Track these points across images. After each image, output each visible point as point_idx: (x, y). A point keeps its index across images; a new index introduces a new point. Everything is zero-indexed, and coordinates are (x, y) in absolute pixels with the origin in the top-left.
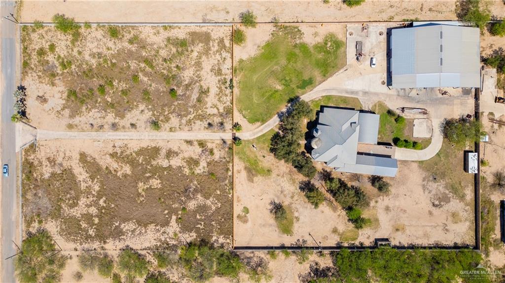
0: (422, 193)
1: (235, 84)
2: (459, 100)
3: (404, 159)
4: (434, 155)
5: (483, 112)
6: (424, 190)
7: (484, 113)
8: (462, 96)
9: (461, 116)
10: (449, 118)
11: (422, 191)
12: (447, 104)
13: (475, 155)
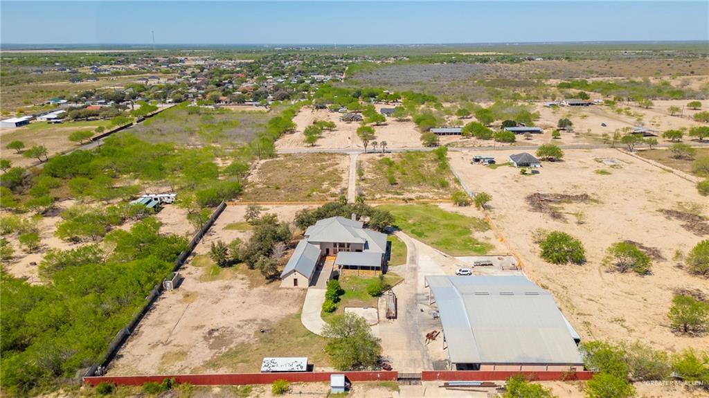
0: (241, 318)
1: (410, 203)
2: (420, 357)
3: (306, 298)
4: (309, 329)
5: (399, 391)
6: (246, 321)
7: (396, 392)
8: (428, 360)
9: (386, 359)
10: (382, 344)
11: (245, 319)
12: (409, 342)
13: (302, 367)
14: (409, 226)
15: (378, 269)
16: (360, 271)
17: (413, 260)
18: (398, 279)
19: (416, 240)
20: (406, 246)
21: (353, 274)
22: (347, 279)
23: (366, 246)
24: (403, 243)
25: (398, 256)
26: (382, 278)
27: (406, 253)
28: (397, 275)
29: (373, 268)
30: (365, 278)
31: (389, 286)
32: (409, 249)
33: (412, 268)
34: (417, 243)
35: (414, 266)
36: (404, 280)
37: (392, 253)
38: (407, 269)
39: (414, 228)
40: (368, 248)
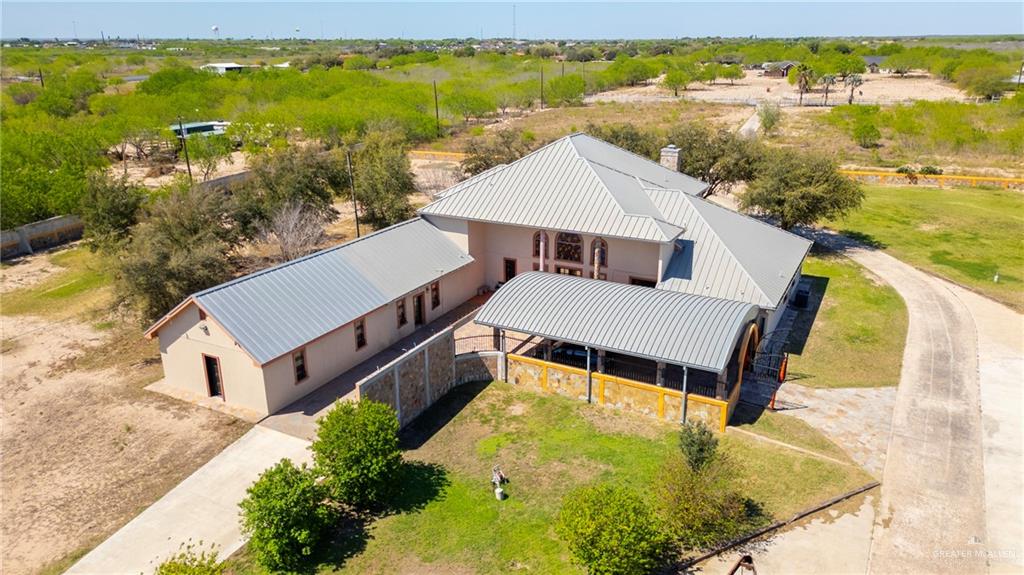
14: (924, 242)
15: (701, 382)
16: (599, 376)
17: (944, 374)
18: (830, 475)
19: (957, 289)
20: (900, 304)
21: (564, 390)
22: (518, 409)
23: (681, 258)
24: (890, 290)
25: (852, 339)
26: (700, 449)
27: (903, 333)
28: (823, 445)
29: (672, 375)
30: (620, 425)
31: (752, 510)
32: (920, 322)
33: (940, 419)
34: (966, 300)
35: (951, 406)
36: (872, 487)
37: (818, 324)
38: (900, 418)
39: (945, 247)
40: (686, 274)
